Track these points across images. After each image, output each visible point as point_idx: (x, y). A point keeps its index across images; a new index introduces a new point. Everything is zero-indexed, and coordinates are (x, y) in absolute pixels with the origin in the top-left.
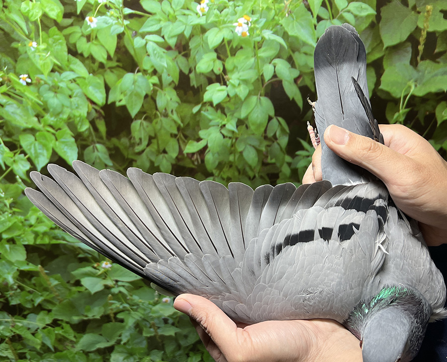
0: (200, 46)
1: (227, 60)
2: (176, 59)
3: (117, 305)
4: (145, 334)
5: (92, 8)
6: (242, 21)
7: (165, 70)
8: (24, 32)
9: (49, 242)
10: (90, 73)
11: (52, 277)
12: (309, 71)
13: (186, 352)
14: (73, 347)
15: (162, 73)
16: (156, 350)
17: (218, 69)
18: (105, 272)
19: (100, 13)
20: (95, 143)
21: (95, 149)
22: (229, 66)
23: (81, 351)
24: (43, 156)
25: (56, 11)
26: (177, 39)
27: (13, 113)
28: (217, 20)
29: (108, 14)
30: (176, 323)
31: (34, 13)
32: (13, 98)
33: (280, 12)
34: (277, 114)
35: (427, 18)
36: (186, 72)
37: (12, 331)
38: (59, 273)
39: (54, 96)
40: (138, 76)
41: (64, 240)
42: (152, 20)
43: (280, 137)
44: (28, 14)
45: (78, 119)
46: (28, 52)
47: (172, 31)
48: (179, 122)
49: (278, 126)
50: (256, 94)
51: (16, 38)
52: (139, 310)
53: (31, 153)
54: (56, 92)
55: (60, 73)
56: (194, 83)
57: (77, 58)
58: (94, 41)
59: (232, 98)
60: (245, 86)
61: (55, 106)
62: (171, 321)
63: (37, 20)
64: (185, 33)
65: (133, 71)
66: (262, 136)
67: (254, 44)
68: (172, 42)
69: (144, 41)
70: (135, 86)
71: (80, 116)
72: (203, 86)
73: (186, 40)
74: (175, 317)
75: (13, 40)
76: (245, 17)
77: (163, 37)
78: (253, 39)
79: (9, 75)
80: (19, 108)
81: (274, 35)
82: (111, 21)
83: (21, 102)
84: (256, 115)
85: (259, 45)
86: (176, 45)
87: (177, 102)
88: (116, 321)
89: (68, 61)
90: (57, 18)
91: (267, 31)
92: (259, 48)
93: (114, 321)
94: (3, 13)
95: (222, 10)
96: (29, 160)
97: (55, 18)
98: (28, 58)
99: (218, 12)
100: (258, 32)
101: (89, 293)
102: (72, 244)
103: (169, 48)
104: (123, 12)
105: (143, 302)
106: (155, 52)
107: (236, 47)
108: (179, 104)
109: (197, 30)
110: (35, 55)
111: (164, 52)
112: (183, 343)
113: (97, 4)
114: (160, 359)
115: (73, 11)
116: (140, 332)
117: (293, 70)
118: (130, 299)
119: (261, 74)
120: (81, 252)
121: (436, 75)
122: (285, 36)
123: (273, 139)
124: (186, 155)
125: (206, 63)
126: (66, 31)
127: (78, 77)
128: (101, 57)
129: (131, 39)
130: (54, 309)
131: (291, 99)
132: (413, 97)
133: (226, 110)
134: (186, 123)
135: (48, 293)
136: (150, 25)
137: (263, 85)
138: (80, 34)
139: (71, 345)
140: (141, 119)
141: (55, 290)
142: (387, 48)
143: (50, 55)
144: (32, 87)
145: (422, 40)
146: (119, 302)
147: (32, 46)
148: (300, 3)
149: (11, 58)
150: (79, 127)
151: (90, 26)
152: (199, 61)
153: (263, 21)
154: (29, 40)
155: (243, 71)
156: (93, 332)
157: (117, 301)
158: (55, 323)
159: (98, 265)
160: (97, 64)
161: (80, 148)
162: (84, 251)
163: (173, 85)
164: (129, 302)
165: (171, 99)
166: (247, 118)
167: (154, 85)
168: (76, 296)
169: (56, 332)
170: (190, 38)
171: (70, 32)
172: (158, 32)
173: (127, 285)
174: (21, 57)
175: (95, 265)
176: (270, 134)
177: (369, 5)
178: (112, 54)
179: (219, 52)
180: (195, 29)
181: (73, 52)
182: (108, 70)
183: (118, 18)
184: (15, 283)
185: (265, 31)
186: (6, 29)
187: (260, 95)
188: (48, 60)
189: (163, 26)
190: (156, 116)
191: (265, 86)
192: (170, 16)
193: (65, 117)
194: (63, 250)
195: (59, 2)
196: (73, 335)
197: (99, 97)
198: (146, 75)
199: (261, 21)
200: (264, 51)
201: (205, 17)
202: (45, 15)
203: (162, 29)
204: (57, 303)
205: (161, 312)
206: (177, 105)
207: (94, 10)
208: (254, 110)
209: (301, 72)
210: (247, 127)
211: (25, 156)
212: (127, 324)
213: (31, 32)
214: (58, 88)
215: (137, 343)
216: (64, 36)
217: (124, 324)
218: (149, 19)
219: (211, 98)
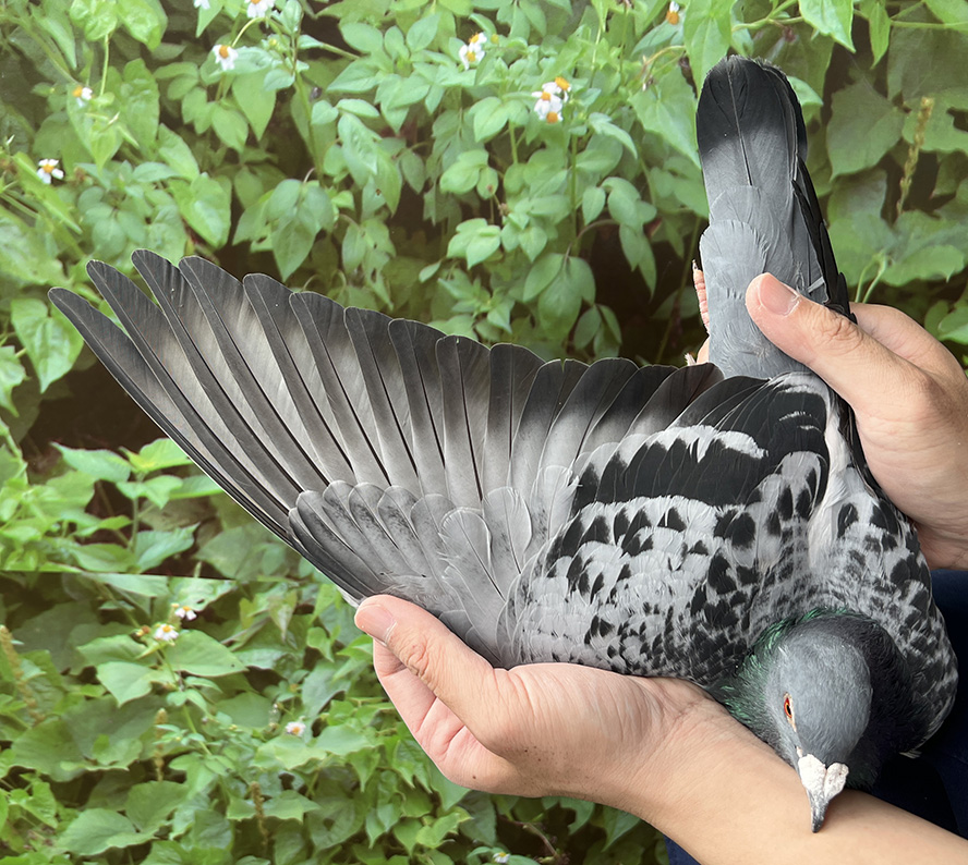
0: (454, 133)
1: (510, 170)
2: (400, 158)
3: (176, 736)
4: (231, 815)
5: (230, 27)
6: (551, 88)
7: (371, 180)
8: (68, 63)
9: (37, 568)
10: (201, 172)
11: (26, 658)
12: (676, 210)
14: (48, 843)
15: (365, 185)
16: (251, 858)
17: (486, 187)
18: (159, 651)
19: (248, 40)
22: (511, 183)
23: (68, 856)
24: (61, 353)
25: (147, 25)
26: (409, 114)
27: (6, 246)
28: (499, 81)
29: (265, 43)
30: (310, 790)
31: (99, 24)
32: (14, 211)
33: (630, 80)
34: (601, 298)
35: (921, 123)
36: (418, 188)
38: (47, 648)
39: (110, 216)
40: (310, 188)
41: (75, 563)
42: (358, 68)
43: (600, 350)
44: (85, 25)
46: (69, 108)
47: (399, 96)
48: (386, 299)
49: (600, 327)
50: (560, 251)
51: (48, 74)
52: (226, 751)
53: (32, 346)
54: (116, 208)
55: (134, 165)
56: (431, 213)
57: (178, 133)
59: (510, 254)
60: (541, 231)
61: (109, 238)
62: (298, 783)
63: (103, 39)
64: (427, 103)
65: (299, 176)
66: (563, 344)
67: (571, 140)
68: (396, 119)
69: (334, 112)
70: (299, 210)
72: (449, 222)
73: (427, 116)
74: (308, 772)
75: (40, 79)
76: (559, 81)
77: (378, 107)
78: (570, 131)
79: (13, 157)
80: (24, 234)
81: (613, 126)
82: (269, 59)
83: (31, 222)
84: (556, 297)
85: (579, 145)
86: (403, 127)
87: (388, 254)
88: (165, 779)
89: (157, 138)
90: (149, 40)
91: (601, 115)
92: (581, 150)
93: (160, 777)
94: (27, 14)
95: (513, 62)
96: (25, 361)
97: (145, 40)
98: (67, 123)
99: (504, 65)
100: (582, 115)
101: (113, 703)
102: (91, 576)
103: (386, 132)
104: (299, 42)
105: (238, 730)
106: (356, 138)
107: (532, 143)
108: (391, 258)
109: (454, 98)
110: (82, 118)
111: (375, 140)
112: (321, 840)
113: (244, 19)
115: (187, 29)
116: (221, 808)
117: (644, 205)
118: (209, 720)
119: (577, 207)
120: (111, 596)
121: (931, 244)
122: (636, 130)
123: (586, 355)
125: (463, 173)
126: (165, 72)
127: (173, 178)
128: (233, 135)
129: (308, 103)
130: (18, 740)
131: (633, 269)
132: (882, 286)
133: (492, 281)
134: (401, 302)
135: (10, 698)
136: (353, 78)
137: (578, 232)
138: (195, 82)
139: (42, 838)
140: (301, 285)
141: (29, 690)
142: (839, 178)
143: (118, 121)
144: (62, 192)
145: (909, 168)
146: (182, 728)
147: (80, 96)
148: (674, 64)
149: (28, 119)
151: (219, 65)
152: (448, 167)
153: (594, 93)
154: (75, 83)
155: (541, 196)
156: (104, 805)
157: (176, 725)
158: (16, 779)
159: (146, 633)
160: (221, 153)
162: (118, 595)
163: (384, 215)
164: (206, 729)
165: (375, 246)
166: (535, 302)
167: (343, 210)
168: (78, 708)
169: (13, 802)
170: (436, 116)
171: (173, 74)
172: (369, 96)
173: (208, 684)
174: (50, 118)
175: (139, 632)
176: (580, 344)
177: (811, 85)
178: (259, 132)
179: (495, 149)
180: (450, 95)
181: (172, 118)
182: (245, 169)
183: (285, 55)
185: (595, 115)
186: (28, 51)
187: (570, 254)
188: (111, 133)
189: (380, 82)
190: (336, 282)
191: (582, 233)
192: (398, 63)
194: (67, 590)
195: (159, 7)
196: (53, 812)
197: (214, 227)
198: (329, 187)
199: (591, 95)
200: (589, 159)
201: (474, 72)
202: (122, 32)
203: (379, 89)
204: (29, 726)
205: (278, 758)
206: (386, 260)
207: (234, 32)
208: (551, 287)
209: (659, 211)
210: (533, 323)
211: (17, 351)
212: (191, 787)
213: (84, 65)
214: (124, 198)
215: (210, 838)
216: (159, 81)
217: (184, 786)
218: (352, 65)
219: (464, 252)
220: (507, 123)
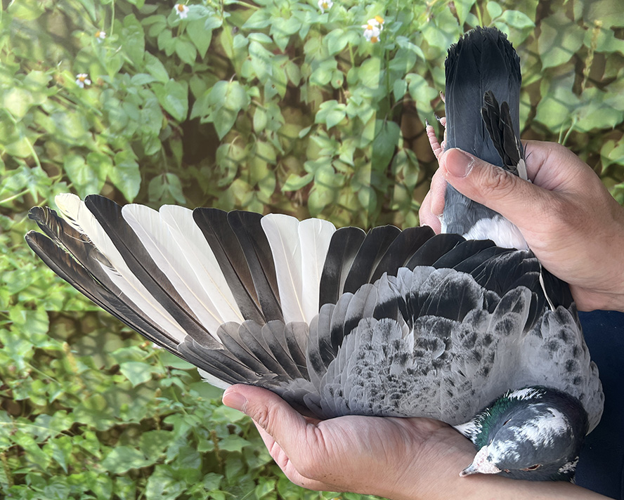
0: (317, 51)
1: (350, 71)
2: (285, 66)
3: (168, 404)
4: (200, 449)
6: (373, 22)
7: (269, 80)
8: (91, 17)
9: (84, 308)
10: (170, 78)
11: (80, 360)
13: (254, 478)
14: (96, 466)
16: (212, 474)
17: (337, 82)
18: (156, 356)
20: (165, 172)
21: (165, 180)
22: (351, 79)
23: (107, 474)
24: (93, 184)
26: (290, 41)
28: (342, 19)
29: (204, 2)
30: (245, 434)
32: (63, 104)
33: (419, 16)
34: (406, 145)
36: (296, 83)
37: (10, 441)
39: (119, 105)
40: (233, 85)
43: (406, 176)
45: (147, 138)
48: (280, 149)
49: (406, 160)
50: (382, 118)
51: (80, 25)
52: (196, 412)
53: (76, 181)
54: (122, 100)
55: (131, 75)
56: (305, 97)
57: (156, 56)
58: (182, 37)
59: (351, 119)
62: (238, 430)
63: (111, 3)
64: (300, 34)
65: (227, 79)
66: (385, 172)
67: (385, 52)
68: (283, 43)
69: (246, 41)
71: (150, 134)
72: (316, 103)
73: (300, 41)
74: (244, 423)
75: (75, 28)
76: (377, 18)
77: (271, 37)
78: (385, 47)
79: (62, 73)
80: (70, 117)
81: (410, 43)
82: (206, 11)
83: (73, 110)
84: (380, 144)
85: (391, 55)
86: (287, 48)
87: (281, 122)
88: (161, 429)
89: (144, 59)
90: (137, 3)
91: (403, 37)
92: (391, 58)
93: (158, 428)
97: (135, 3)
98: (92, 53)
99: (345, 10)
100: (391, 37)
101: (130, 385)
103: (276, 51)
104: (224, 1)
105: (203, 400)
106: (259, 56)
107: (363, 55)
108: (282, 125)
109: (316, 30)
110: (100, 49)
112: (251, 463)
114: (217, 488)
116: (194, 445)
117: (431, 89)
118: (186, 395)
119: (390, 91)
121: (603, 107)
122: (424, 46)
123: (399, 179)
124: (284, 194)
126: (147, 21)
127: (154, 82)
128: (188, 56)
129: (231, 36)
130: (76, 407)
132: (573, 134)
133: (342, 137)
134: (289, 150)
135: (71, 384)
136: (255, 19)
137: (391, 106)
138: (165, 26)
139: (92, 463)
140: (230, 142)
142: (546, 69)
143: (121, 50)
144: (90, 92)
146: (170, 399)
147: (99, 37)
148: (445, 6)
149: (69, 51)
150: (146, 149)
151: (178, 16)
152: (314, 72)
153: (399, 25)
154: (96, 29)
156: (127, 444)
157: (166, 397)
158: (76, 430)
159: (148, 345)
160: (181, 67)
161: (144, 178)
163: (277, 100)
164: (184, 400)
165: (273, 118)
166: (367, 148)
167: (253, 98)
168: (110, 389)
169: (75, 443)
170: (306, 41)
171: (152, 22)
173: (184, 374)
174: (82, 50)
175: (144, 344)
178: (203, 54)
180: (313, 29)
181: (152, 48)
182: (196, 76)
183: (216, 9)
184: (27, 367)
185: (399, 37)
187: (388, 119)
188: (118, 57)
189: (273, 22)
190: (250, 139)
191: (394, 106)
192: (283, 11)
193: (130, 133)
196: (98, 448)
197: (179, 109)
198: (244, 84)
199: (396, 25)
200: (397, 63)
201: (327, 15)
203: (272, 27)
204: (82, 399)
205: (226, 416)
206: (279, 126)
210: (367, 160)
211: (68, 184)
212: (176, 433)
213: (101, 19)
214: (126, 95)
215: (188, 463)
216: (143, 26)
217: (172, 433)
218: (256, 13)
219: (325, 120)
220: (348, 44)
